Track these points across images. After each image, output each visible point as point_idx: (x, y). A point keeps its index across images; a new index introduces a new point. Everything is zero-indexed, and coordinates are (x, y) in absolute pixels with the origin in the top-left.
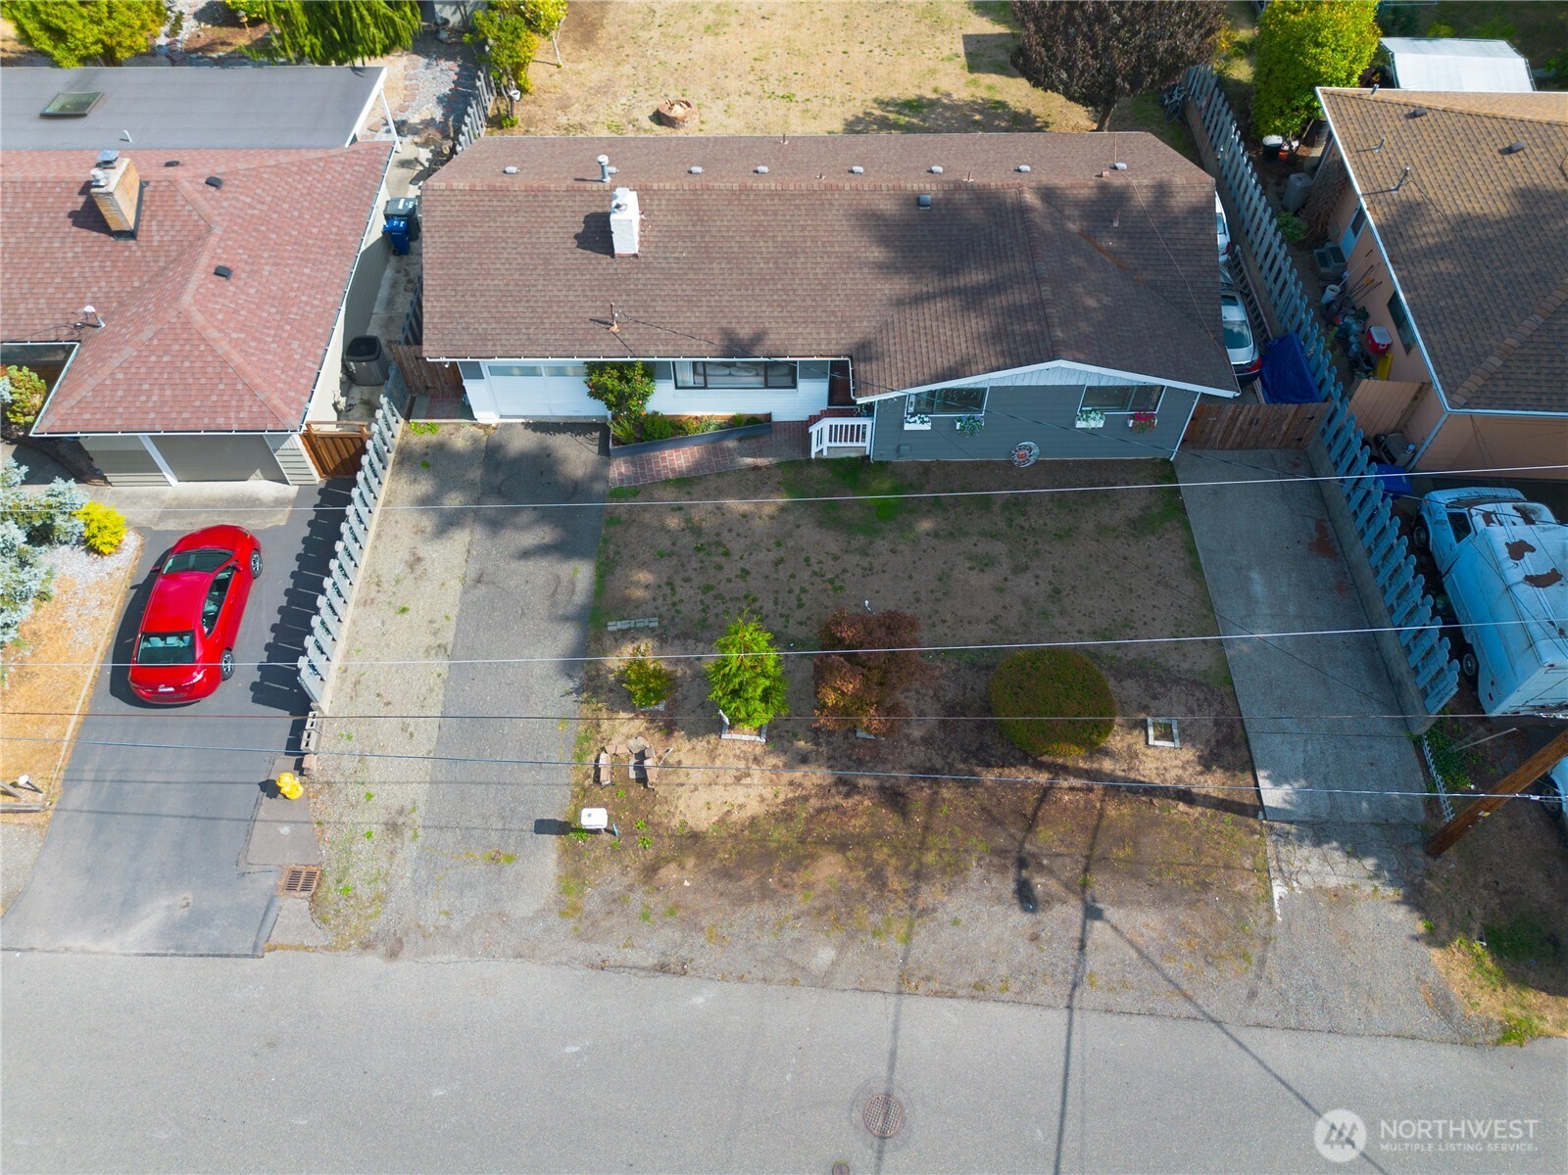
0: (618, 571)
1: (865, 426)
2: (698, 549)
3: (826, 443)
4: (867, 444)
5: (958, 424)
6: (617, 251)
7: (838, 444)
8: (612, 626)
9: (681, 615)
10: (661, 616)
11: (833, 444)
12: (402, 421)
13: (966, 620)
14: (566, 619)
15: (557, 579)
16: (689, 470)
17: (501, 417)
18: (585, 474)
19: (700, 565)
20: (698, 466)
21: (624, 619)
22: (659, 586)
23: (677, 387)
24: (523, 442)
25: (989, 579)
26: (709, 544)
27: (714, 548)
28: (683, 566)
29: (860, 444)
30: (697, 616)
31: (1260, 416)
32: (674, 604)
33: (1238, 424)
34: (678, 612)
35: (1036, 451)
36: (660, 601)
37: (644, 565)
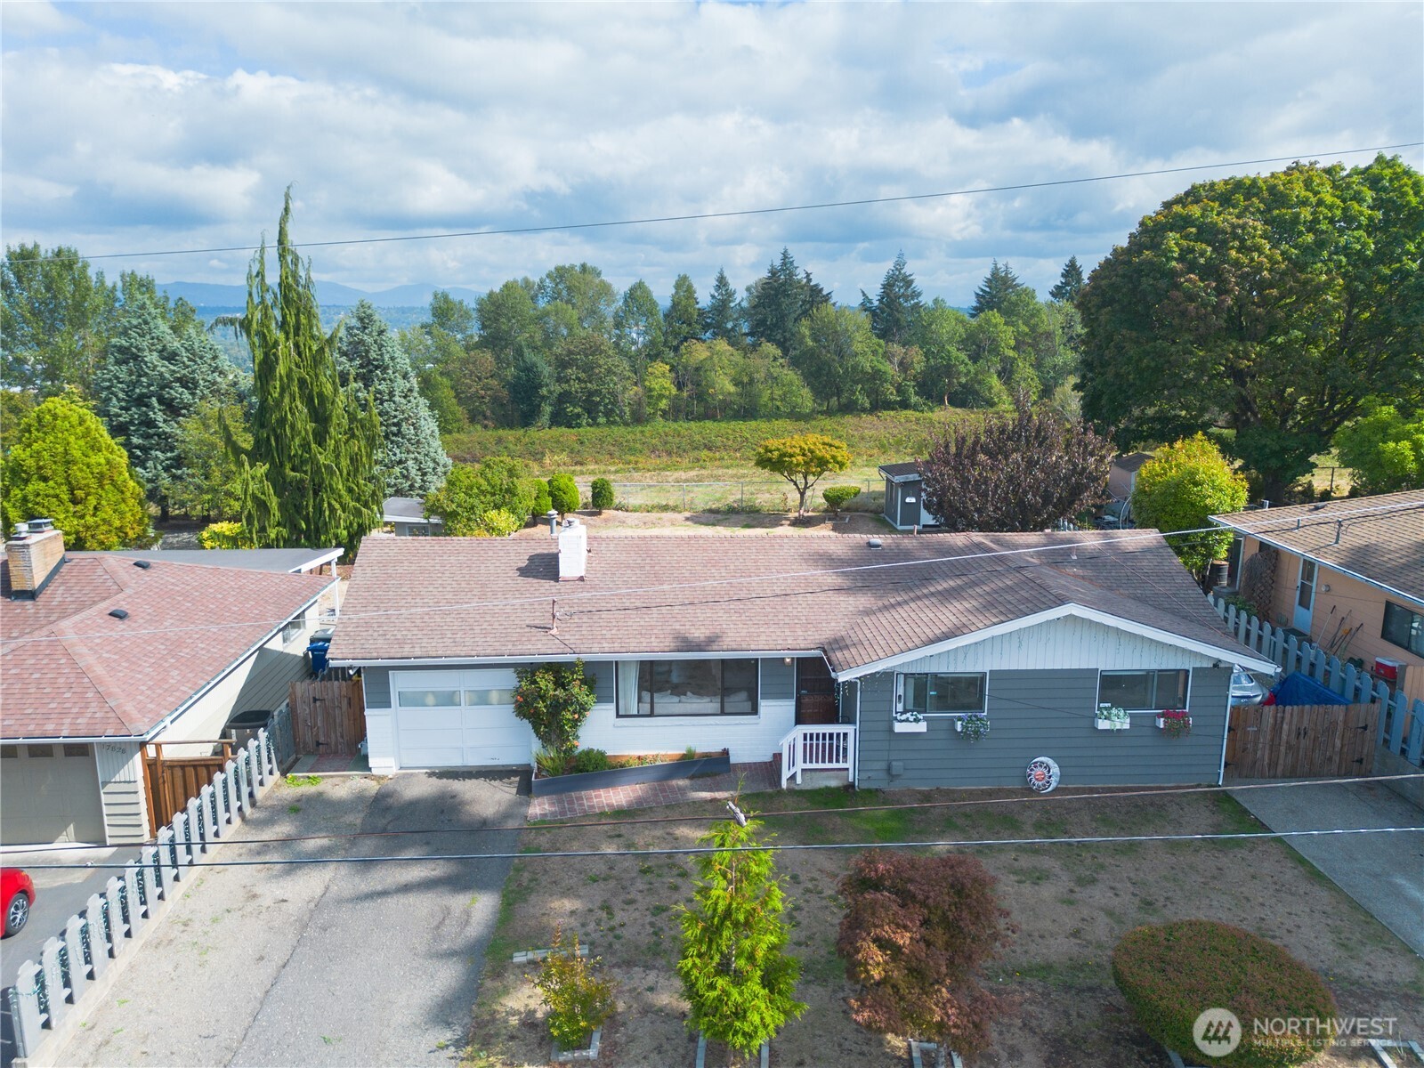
0: (533, 898)
1: (845, 735)
2: (644, 872)
3: (800, 765)
4: (849, 765)
5: (959, 723)
6: (562, 574)
7: (814, 766)
8: (519, 958)
9: (623, 940)
10: (592, 944)
11: (808, 766)
12: (277, 774)
13: (1036, 934)
14: (451, 954)
15: (447, 911)
16: (630, 804)
17: (401, 768)
18: (498, 812)
19: (648, 886)
20: (640, 801)
21: (538, 948)
22: (591, 910)
23: (618, 716)
24: (422, 788)
25: (1047, 891)
26: (660, 867)
27: (666, 870)
28: (624, 888)
29: (841, 765)
30: (645, 939)
31: (1305, 723)
32: (612, 929)
33: (1284, 736)
34: (618, 937)
35: (1055, 769)
36: (592, 926)
37: (568, 892)
